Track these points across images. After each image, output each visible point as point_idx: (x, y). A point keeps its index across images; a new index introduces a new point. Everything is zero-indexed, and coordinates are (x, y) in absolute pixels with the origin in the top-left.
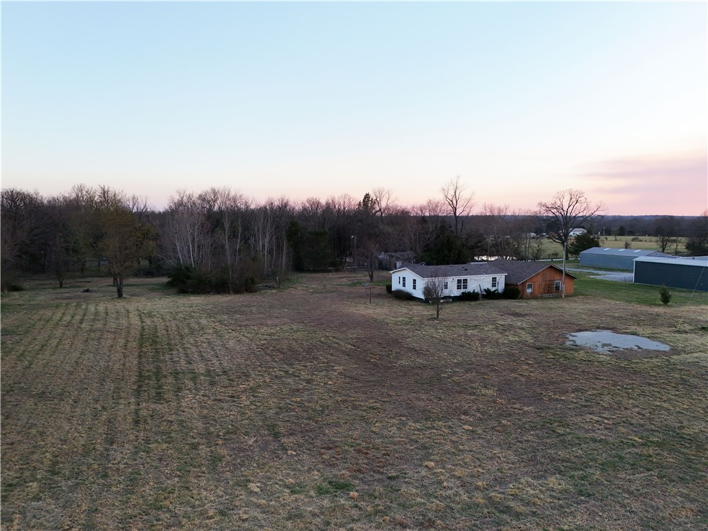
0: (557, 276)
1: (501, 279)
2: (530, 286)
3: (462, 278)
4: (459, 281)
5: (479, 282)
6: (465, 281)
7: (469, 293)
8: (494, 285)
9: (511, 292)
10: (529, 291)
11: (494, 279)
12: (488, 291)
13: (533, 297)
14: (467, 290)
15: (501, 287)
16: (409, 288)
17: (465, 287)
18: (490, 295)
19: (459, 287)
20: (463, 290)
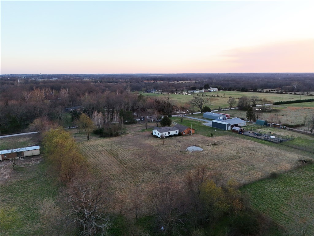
0: (190, 130)
1: (178, 131)
2: (184, 132)
4: (168, 133)
5: (173, 133)
6: (170, 132)
7: (171, 135)
8: (176, 133)
9: (180, 134)
11: (176, 131)
12: (175, 134)
13: (185, 135)
14: (170, 135)
15: (178, 133)
16: (157, 135)
17: (170, 134)
20: (169, 135)
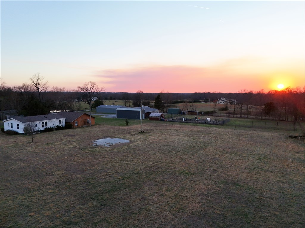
0: (88, 118)
1: (64, 121)
2: (77, 123)
3: (44, 121)
4: (43, 123)
5: (53, 123)
6: (46, 123)
7: (48, 128)
8: (60, 123)
9: (69, 126)
10: (76, 125)
11: (60, 121)
12: (57, 126)
13: (78, 127)
15: (64, 124)
16: (15, 128)
17: (46, 125)
18: (58, 128)
19: (43, 126)
20: (45, 127)
